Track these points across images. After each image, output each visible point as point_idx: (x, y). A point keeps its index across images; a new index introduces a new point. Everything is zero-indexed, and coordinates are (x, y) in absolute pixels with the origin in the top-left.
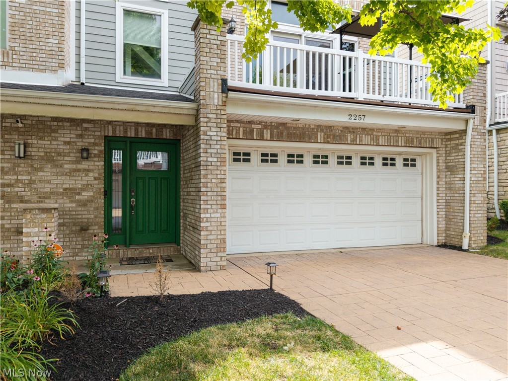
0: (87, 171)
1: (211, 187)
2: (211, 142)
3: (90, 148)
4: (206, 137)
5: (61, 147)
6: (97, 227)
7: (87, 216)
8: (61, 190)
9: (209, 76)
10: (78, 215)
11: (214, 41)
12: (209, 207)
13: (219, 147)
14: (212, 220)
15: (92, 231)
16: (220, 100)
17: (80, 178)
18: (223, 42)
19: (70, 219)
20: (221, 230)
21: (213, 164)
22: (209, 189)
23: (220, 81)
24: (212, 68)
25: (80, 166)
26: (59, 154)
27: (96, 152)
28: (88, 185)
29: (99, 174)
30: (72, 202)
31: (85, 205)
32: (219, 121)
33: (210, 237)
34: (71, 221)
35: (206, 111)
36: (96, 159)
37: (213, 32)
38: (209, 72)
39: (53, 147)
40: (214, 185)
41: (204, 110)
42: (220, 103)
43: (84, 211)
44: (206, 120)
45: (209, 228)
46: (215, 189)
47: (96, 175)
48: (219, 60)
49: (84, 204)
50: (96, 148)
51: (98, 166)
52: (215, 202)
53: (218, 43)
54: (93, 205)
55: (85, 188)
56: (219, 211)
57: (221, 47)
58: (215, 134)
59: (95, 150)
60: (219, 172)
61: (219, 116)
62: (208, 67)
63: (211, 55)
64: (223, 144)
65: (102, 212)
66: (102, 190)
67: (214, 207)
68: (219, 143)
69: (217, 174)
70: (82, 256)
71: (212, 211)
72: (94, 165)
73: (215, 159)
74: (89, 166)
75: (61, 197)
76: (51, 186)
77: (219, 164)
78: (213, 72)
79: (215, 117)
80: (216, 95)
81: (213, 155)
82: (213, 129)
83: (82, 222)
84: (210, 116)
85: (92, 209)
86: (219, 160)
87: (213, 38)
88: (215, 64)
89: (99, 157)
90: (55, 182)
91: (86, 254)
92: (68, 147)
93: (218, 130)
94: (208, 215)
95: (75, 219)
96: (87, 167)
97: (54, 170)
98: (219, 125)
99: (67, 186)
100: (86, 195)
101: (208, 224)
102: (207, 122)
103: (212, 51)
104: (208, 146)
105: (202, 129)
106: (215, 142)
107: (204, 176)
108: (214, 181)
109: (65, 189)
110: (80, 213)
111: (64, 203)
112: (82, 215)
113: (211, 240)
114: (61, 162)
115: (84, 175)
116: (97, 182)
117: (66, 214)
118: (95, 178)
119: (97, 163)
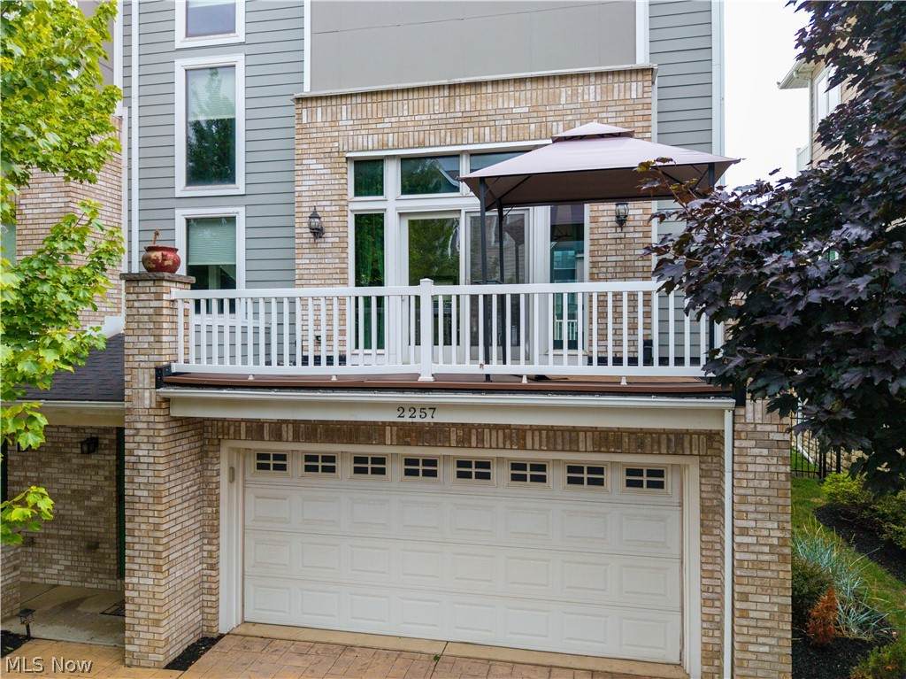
0: (97, 467)
1: (139, 537)
2: (140, 466)
3: (100, 436)
4: (133, 459)
5: (68, 435)
6: (107, 546)
7: (97, 530)
8: (69, 492)
9: (136, 365)
10: (88, 526)
11: (145, 310)
12: (136, 567)
13: (151, 473)
14: (142, 588)
15: (102, 551)
16: (154, 400)
17: (89, 477)
18: (157, 309)
19: (79, 531)
20: (154, 606)
21: (142, 500)
22: (136, 540)
23: (153, 372)
24: (142, 352)
25: (89, 462)
26: (67, 445)
27: (106, 442)
28: (97, 487)
29: (110, 472)
30: (80, 508)
31: (95, 514)
32: (151, 433)
33: (138, 614)
34: (79, 533)
35: (133, 418)
36: (107, 452)
37: (143, 297)
38: (137, 358)
39: (60, 435)
40: (143, 533)
41: (130, 417)
42: (154, 405)
43: (93, 522)
44: (132, 432)
45: (136, 600)
46: (146, 540)
47: (107, 474)
48: (152, 339)
49: (94, 512)
50: (107, 436)
51: (109, 461)
52: (145, 561)
53: (151, 311)
54: (104, 515)
55: (96, 490)
56: (152, 575)
57: (155, 318)
58: (146, 453)
59: (105, 439)
60: (151, 514)
61: (151, 425)
62: (136, 352)
63: (139, 332)
64: (157, 468)
65: (114, 526)
66: (114, 495)
67: (144, 568)
68: (151, 467)
69: (148, 517)
70: (91, 583)
71: (140, 574)
72: (104, 460)
73: (145, 493)
74: (98, 460)
75: (69, 501)
76: (59, 486)
77: (151, 500)
78: (142, 358)
79: (146, 427)
80: (147, 394)
81: (142, 487)
82: (143, 446)
83: (91, 537)
84: (139, 426)
85: (103, 520)
86: (151, 494)
87: (142, 306)
88: (146, 346)
89: (110, 449)
90: (63, 481)
91: (96, 581)
92: (75, 435)
93: (150, 447)
94: (135, 580)
95: (84, 532)
96: (96, 461)
97: (62, 466)
98: (151, 440)
99: (75, 487)
100: (96, 500)
101: (136, 594)
102: (133, 436)
103: (141, 326)
104: (135, 473)
105: (127, 446)
106: (145, 466)
107: (130, 519)
108: (143, 527)
109: (74, 491)
110: (89, 524)
111: (72, 510)
112: (91, 527)
113: (139, 618)
114: (69, 455)
115: (93, 473)
116: (107, 483)
117: (74, 525)
118: (106, 478)
119: (108, 458)
